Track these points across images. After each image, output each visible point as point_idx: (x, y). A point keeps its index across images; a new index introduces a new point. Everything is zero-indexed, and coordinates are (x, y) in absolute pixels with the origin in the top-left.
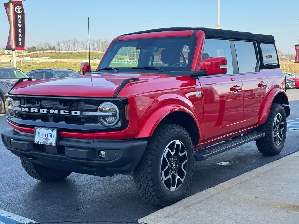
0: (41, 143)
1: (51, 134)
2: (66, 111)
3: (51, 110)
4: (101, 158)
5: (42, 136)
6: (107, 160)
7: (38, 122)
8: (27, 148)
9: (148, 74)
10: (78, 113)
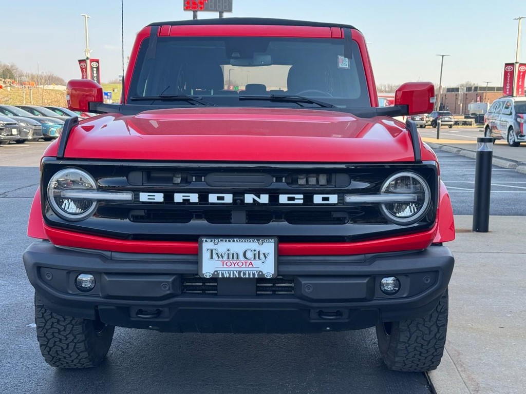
0: (227, 275)
1: (257, 253)
2: (296, 196)
3: (246, 196)
4: (386, 292)
5: (226, 257)
6: (404, 296)
7: (198, 224)
8: (168, 292)
9: (316, 112)
10: (333, 199)
